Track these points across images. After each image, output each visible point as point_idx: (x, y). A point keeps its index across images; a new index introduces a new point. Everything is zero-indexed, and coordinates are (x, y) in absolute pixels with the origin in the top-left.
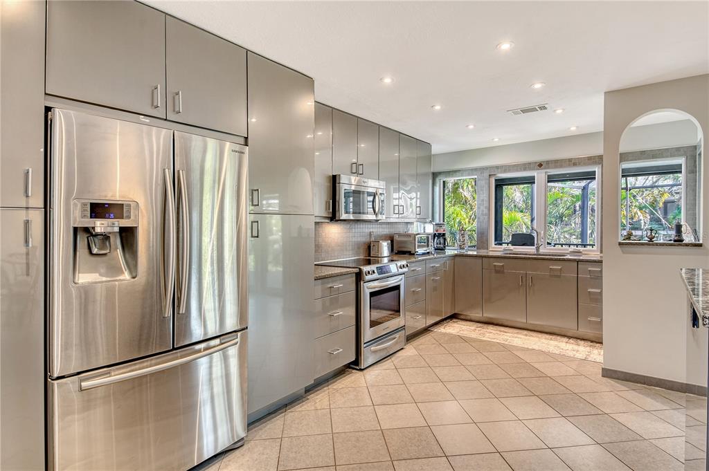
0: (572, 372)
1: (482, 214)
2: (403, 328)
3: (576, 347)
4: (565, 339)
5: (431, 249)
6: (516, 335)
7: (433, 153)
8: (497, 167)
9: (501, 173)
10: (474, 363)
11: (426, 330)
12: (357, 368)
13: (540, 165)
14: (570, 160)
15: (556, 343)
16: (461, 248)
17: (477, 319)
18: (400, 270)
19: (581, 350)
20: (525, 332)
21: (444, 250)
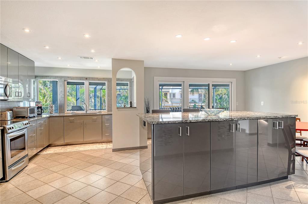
0: (103, 153)
1: (61, 98)
2: (27, 155)
3: (102, 145)
4: (98, 144)
5: (36, 115)
6: (80, 147)
7: (35, 66)
8: (68, 77)
9: (70, 80)
10: (67, 161)
11: (36, 155)
12: (4, 181)
13: (86, 79)
14: (97, 78)
15: (95, 146)
16: (51, 114)
17: (61, 144)
18: (25, 126)
19: (104, 146)
20: (83, 145)
21: (41, 115)
